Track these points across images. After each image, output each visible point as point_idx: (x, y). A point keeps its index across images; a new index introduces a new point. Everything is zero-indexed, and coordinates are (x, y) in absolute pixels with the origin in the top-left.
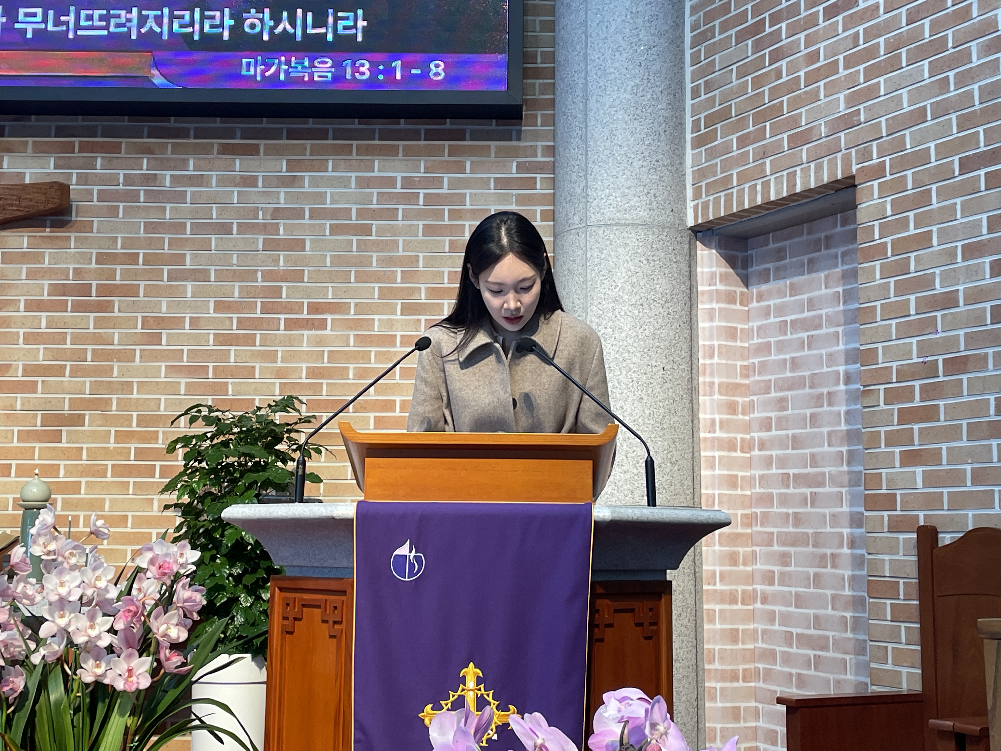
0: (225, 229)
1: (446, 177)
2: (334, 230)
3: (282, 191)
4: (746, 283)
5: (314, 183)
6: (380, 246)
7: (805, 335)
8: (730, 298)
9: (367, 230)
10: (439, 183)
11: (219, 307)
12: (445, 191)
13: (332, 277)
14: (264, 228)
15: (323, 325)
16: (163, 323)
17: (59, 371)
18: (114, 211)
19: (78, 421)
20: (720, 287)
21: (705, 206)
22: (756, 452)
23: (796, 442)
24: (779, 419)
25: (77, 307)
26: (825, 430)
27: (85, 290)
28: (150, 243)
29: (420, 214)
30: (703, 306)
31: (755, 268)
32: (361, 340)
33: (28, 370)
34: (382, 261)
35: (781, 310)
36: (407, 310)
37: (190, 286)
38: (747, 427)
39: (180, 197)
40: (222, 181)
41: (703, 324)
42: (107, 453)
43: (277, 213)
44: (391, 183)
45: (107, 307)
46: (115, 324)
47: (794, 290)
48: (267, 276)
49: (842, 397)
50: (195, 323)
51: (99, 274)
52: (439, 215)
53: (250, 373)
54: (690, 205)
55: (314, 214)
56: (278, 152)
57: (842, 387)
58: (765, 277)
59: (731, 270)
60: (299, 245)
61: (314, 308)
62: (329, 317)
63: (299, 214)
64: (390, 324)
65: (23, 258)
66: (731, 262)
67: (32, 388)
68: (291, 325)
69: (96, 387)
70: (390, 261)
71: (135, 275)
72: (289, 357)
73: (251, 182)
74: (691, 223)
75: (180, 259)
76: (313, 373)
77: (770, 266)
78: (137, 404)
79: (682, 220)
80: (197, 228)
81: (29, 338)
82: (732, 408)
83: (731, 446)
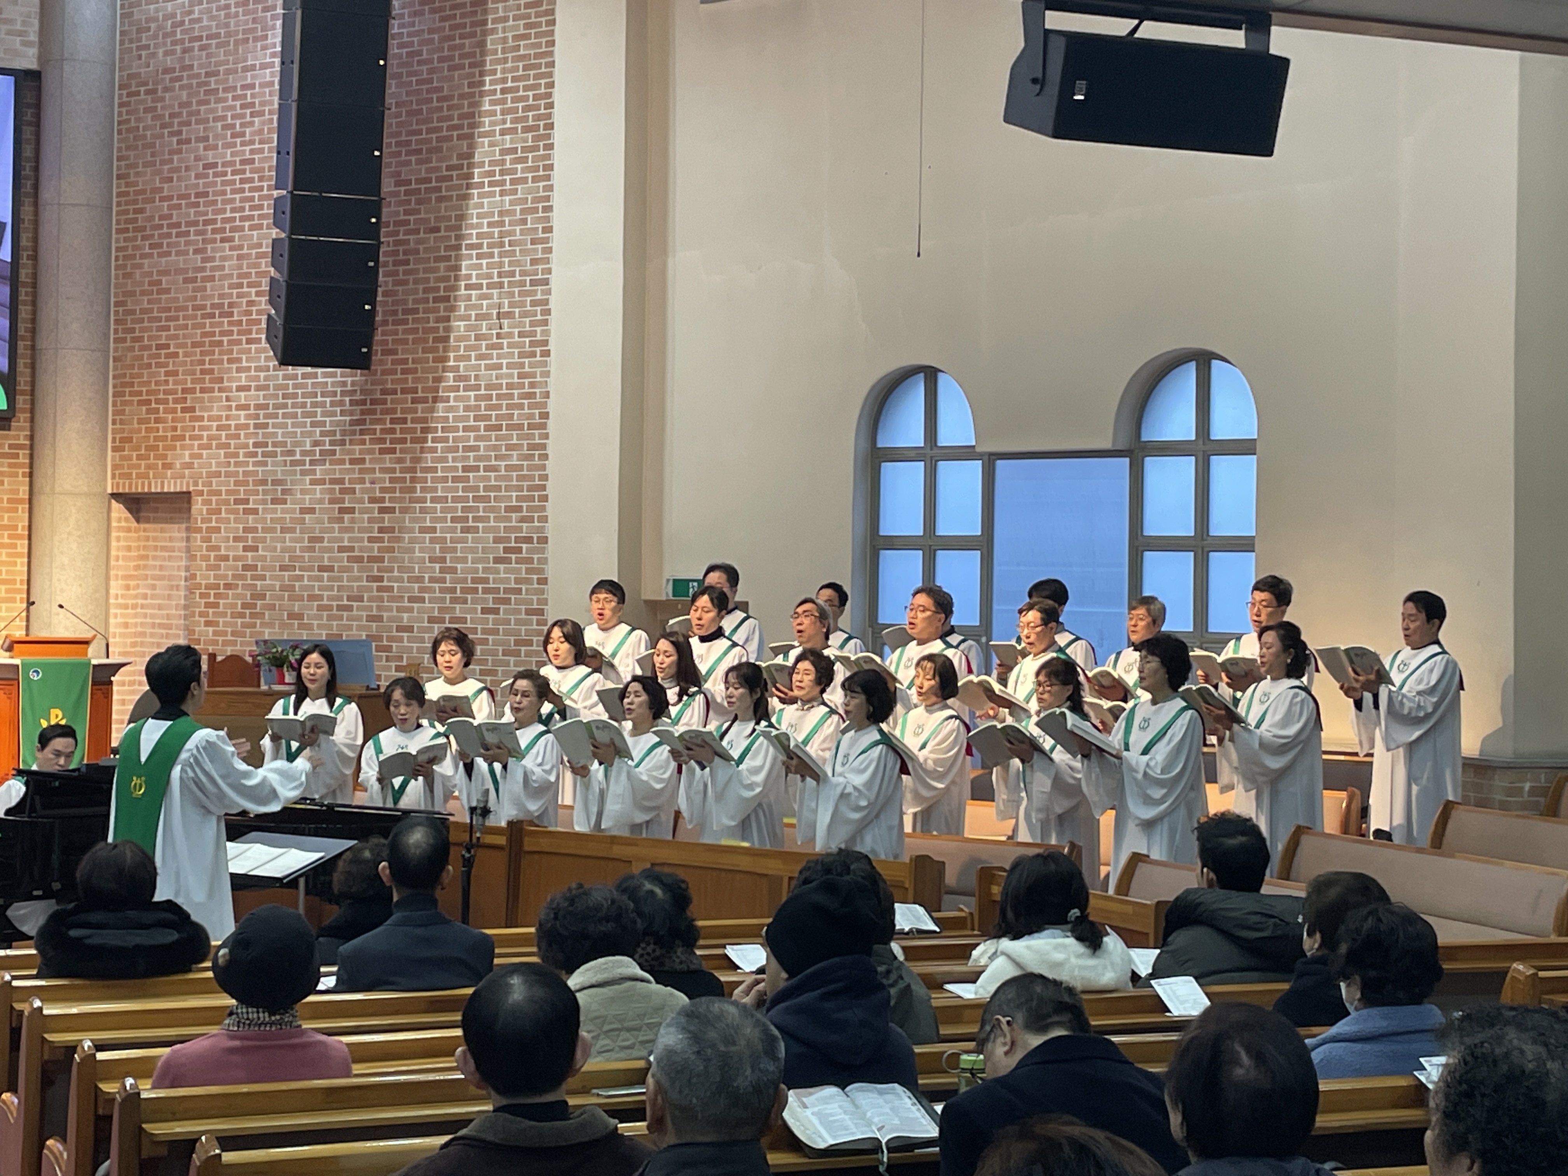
4: (138, 521)
7: (167, 554)
8: (129, 530)
20: (123, 524)
21: (118, 484)
22: (139, 610)
23: (160, 607)
24: (152, 595)
26: (174, 603)
30: (114, 534)
31: (142, 514)
35: (155, 539)
38: (136, 597)
41: (114, 544)
47: (162, 531)
49: (182, 588)
54: (109, 482)
57: (183, 583)
58: (148, 521)
59: (129, 515)
66: (130, 510)
74: (109, 491)
77: (151, 515)
79: (105, 489)
82: (128, 588)
83: (126, 607)
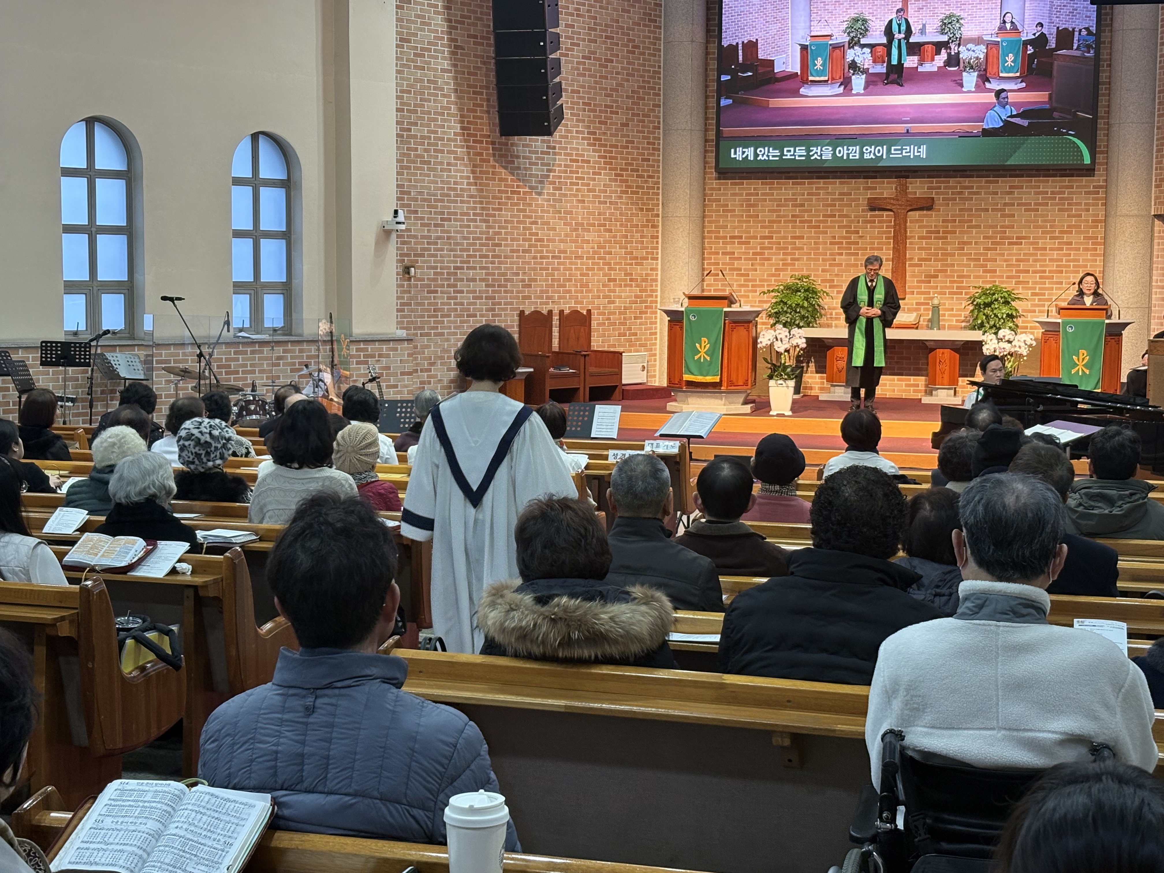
0: (987, 210)
1: (1067, 191)
2: (1026, 210)
3: (1007, 196)
5: (1018, 193)
6: (1042, 216)
9: (1037, 210)
10: (1064, 193)
11: (984, 238)
12: (1066, 195)
13: (1025, 227)
14: (1000, 210)
15: (1021, 244)
16: (965, 243)
17: (930, 260)
18: (948, 205)
19: (937, 277)
25: (935, 238)
27: (938, 232)
28: (960, 216)
29: (1057, 204)
32: (1035, 249)
33: (919, 260)
34: (1042, 221)
36: (1051, 238)
37: (974, 230)
39: (971, 199)
40: (985, 193)
42: (947, 287)
43: (1005, 204)
44: (1047, 193)
45: (946, 238)
46: (949, 243)
48: (1001, 227)
50: (976, 243)
51: (943, 227)
52: (1064, 204)
53: (996, 260)
54: (1153, 207)
55: (1018, 205)
56: (1006, 182)
60: (1013, 216)
61: (1018, 238)
62: (1023, 241)
63: (1013, 205)
64: (1045, 243)
65: (917, 221)
67: (921, 265)
68: (1010, 244)
69: (942, 265)
70: (1046, 221)
71: (955, 227)
72: (1008, 255)
73: (997, 193)
74: (1153, 214)
75: (971, 221)
76: (1017, 260)
78: (956, 271)
79: (1150, 213)
80: (976, 210)
81: (919, 249)
